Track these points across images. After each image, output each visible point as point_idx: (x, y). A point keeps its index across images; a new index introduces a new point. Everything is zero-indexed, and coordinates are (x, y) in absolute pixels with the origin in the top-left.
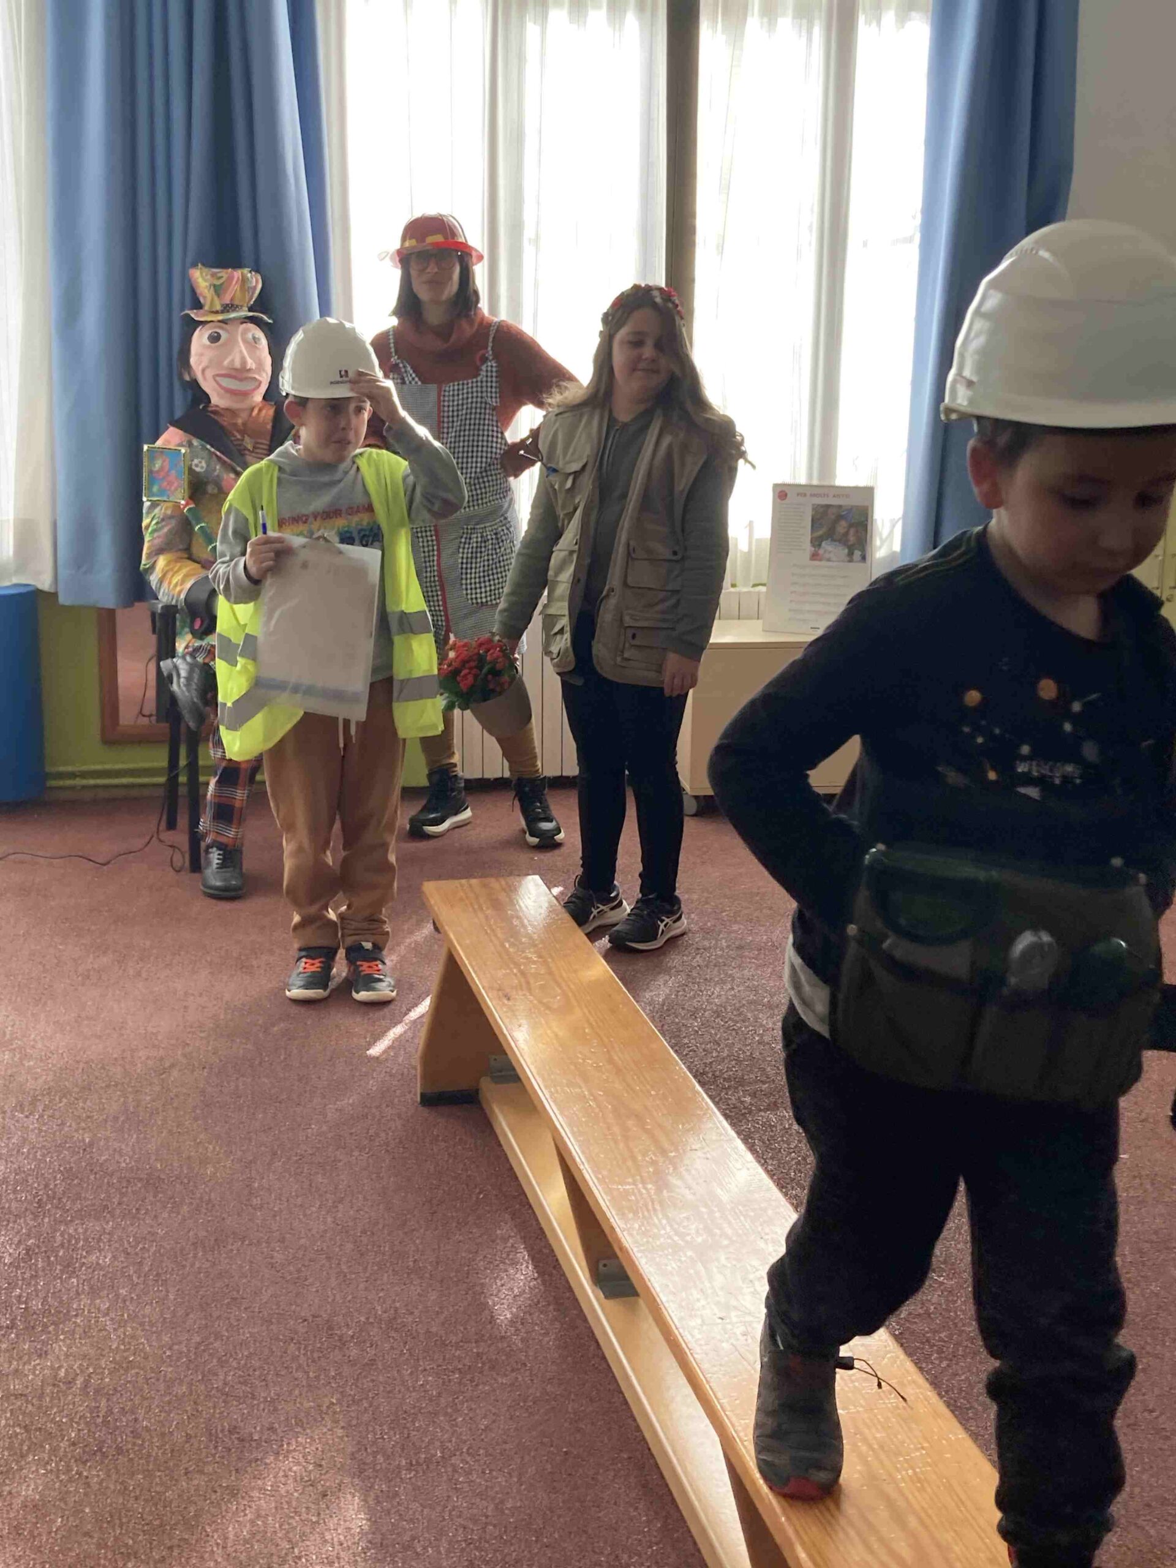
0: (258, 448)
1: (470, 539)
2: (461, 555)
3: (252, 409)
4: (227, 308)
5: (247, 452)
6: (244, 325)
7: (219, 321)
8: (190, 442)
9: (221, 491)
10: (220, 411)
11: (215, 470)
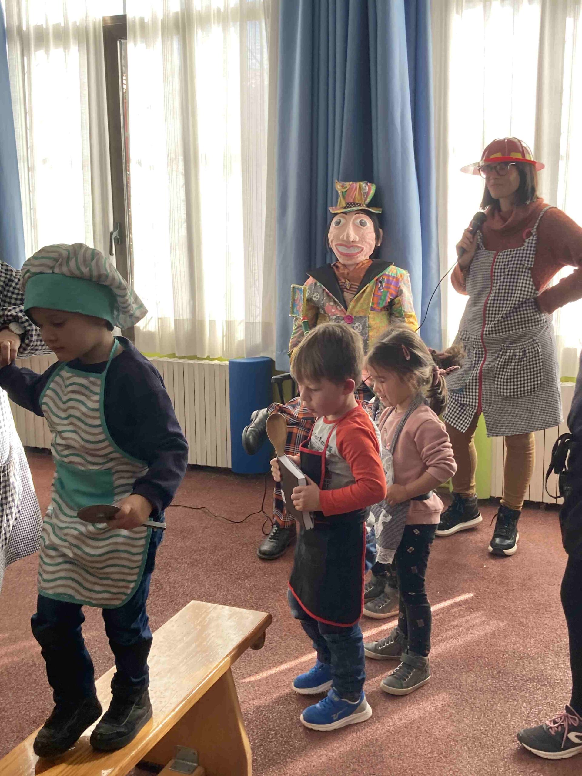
0: (353, 288)
1: (506, 352)
4: (349, 205)
5: (345, 290)
6: (357, 215)
7: (342, 213)
8: (316, 284)
9: (325, 313)
10: (339, 265)
11: (323, 300)
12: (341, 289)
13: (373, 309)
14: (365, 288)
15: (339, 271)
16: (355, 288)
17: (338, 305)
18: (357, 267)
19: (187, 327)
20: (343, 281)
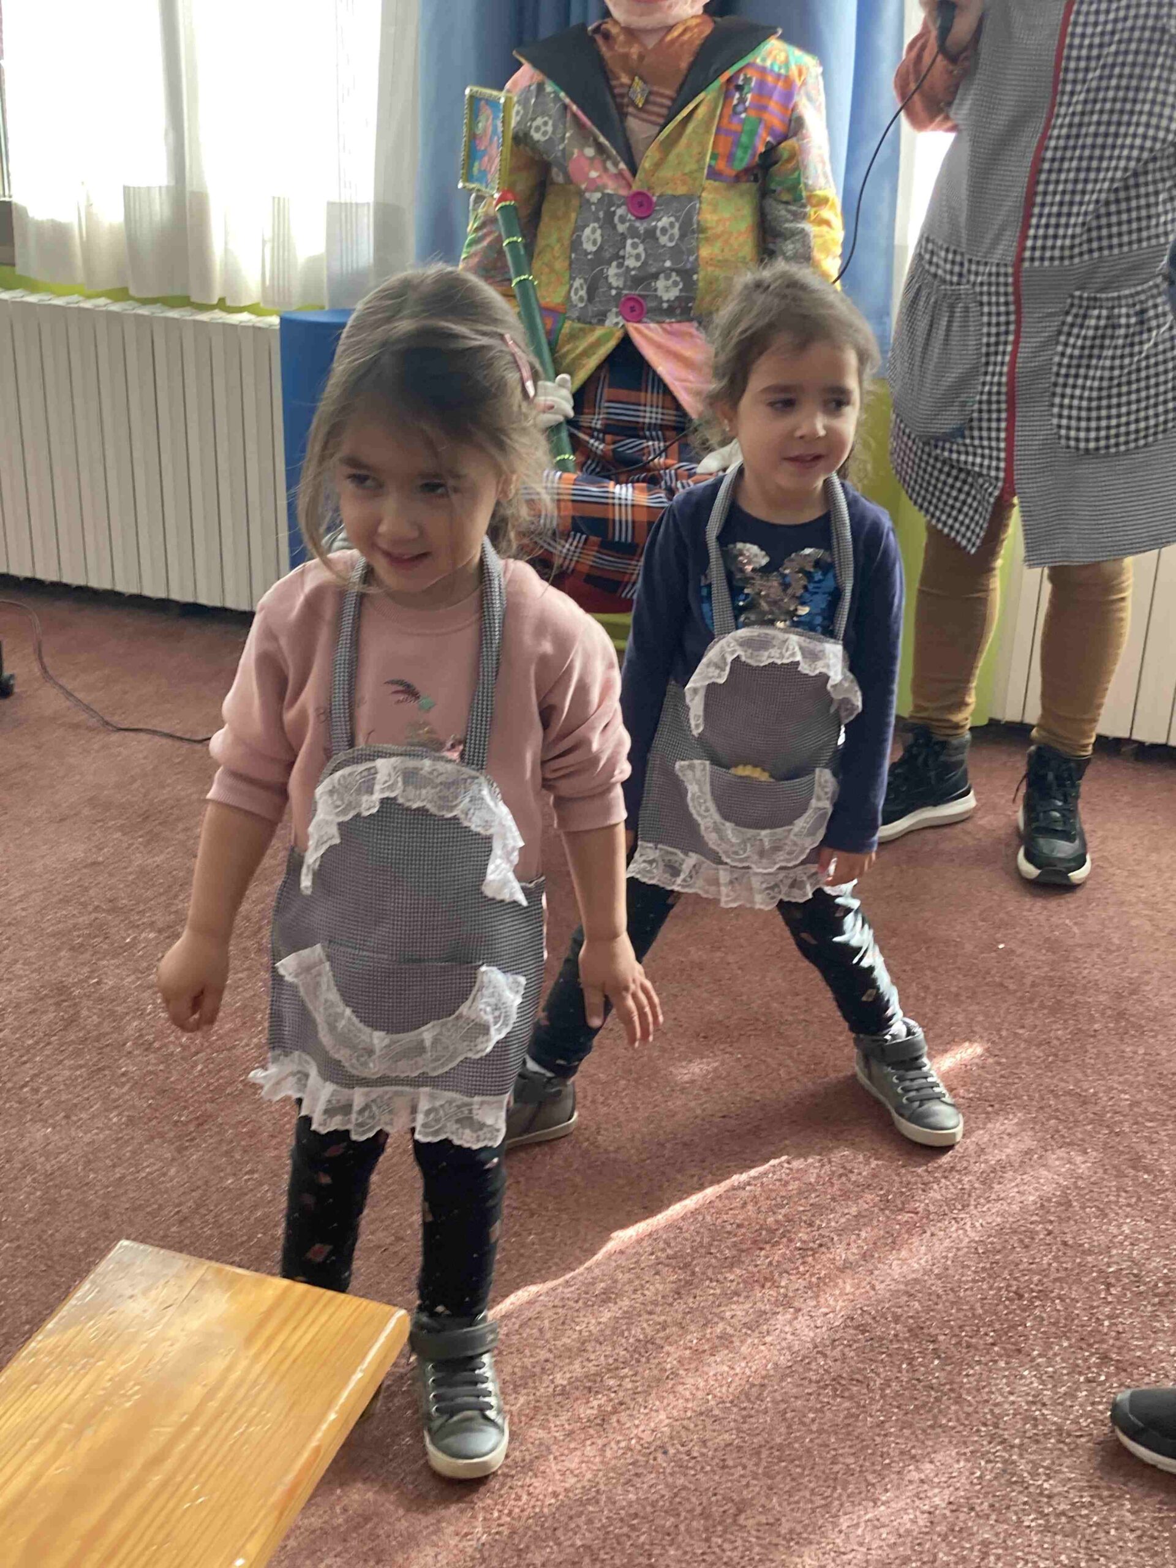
0: (655, 104)
1: (1085, 317)
2: (1060, 348)
3: (670, 28)
5: (631, 109)
8: (540, 87)
9: (569, 180)
10: (614, 30)
11: (563, 138)
12: (620, 107)
13: (714, 174)
14: (691, 106)
15: (611, 48)
16: (662, 106)
17: (609, 157)
18: (669, 38)
19: (159, 209)
20: (625, 80)
